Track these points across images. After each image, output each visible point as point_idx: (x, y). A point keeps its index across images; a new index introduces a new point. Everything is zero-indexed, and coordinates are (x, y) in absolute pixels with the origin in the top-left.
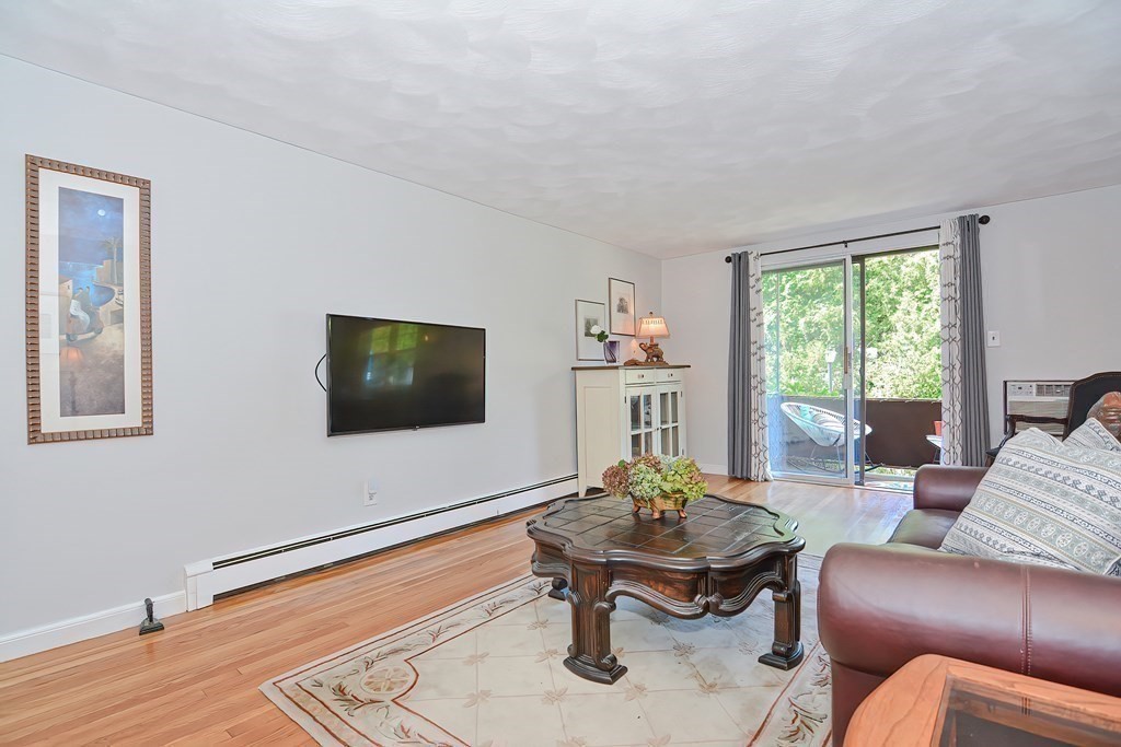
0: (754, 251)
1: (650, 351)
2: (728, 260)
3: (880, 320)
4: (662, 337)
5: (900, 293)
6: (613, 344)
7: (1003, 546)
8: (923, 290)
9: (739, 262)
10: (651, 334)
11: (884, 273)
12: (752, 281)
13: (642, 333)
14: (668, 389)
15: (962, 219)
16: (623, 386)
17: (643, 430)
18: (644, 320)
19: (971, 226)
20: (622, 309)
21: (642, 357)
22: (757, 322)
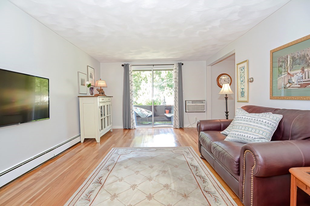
0: (130, 64)
1: (100, 91)
2: (123, 65)
3: (137, 86)
4: (104, 87)
5: (141, 80)
6: (92, 88)
7: (252, 137)
8: (146, 80)
9: (126, 67)
10: (101, 86)
11: (138, 75)
12: (130, 73)
13: (98, 86)
14: (108, 103)
15: (179, 63)
16: (98, 103)
17: (103, 117)
18: (99, 81)
19: (181, 65)
20: (91, 77)
21: (98, 93)
22: (131, 84)
